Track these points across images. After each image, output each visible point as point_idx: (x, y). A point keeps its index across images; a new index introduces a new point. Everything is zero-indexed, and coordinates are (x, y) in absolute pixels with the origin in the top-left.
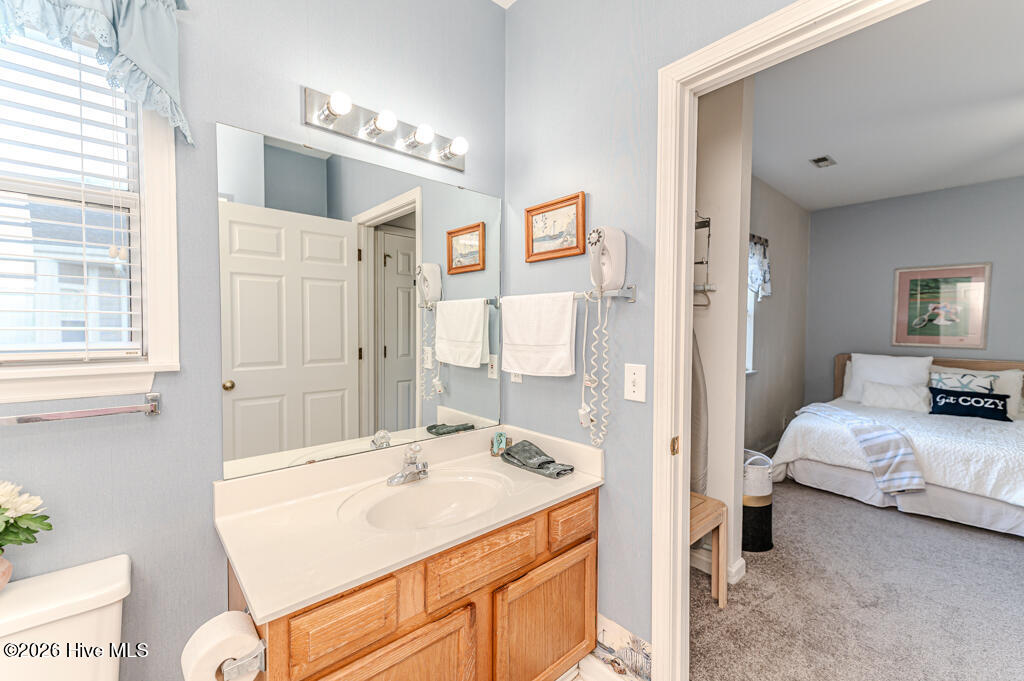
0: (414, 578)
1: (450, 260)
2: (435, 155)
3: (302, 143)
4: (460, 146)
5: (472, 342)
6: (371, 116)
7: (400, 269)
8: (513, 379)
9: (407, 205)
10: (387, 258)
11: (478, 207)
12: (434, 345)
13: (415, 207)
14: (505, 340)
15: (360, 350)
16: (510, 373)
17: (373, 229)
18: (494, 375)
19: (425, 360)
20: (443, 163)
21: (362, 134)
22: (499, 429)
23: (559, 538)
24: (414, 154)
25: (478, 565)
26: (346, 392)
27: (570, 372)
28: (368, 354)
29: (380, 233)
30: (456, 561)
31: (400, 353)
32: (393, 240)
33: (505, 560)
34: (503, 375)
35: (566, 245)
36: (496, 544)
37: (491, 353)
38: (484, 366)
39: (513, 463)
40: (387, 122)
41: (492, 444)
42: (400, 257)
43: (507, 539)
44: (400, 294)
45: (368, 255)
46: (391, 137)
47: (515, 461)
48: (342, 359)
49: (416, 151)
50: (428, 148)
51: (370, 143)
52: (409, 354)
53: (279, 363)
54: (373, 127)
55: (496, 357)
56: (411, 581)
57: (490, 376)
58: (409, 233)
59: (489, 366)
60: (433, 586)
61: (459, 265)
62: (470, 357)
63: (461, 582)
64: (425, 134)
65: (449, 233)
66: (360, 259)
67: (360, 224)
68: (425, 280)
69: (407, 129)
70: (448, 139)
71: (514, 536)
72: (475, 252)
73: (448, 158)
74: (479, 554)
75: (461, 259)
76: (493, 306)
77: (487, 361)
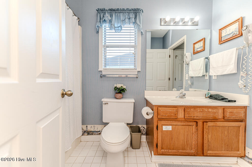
0: (182, 110)
1: (194, 50)
2: (190, 23)
3: (160, 29)
4: (197, 18)
5: (200, 69)
6: (174, 19)
7: (180, 59)
8: (213, 78)
9: (182, 41)
10: (176, 57)
11: (203, 33)
12: (189, 73)
13: (184, 41)
14: (211, 67)
15: (169, 78)
16: (212, 76)
17: (173, 50)
18: (207, 78)
19: (186, 77)
20: (192, 25)
21: (172, 24)
22: (209, 92)
23: (228, 116)
24: (185, 25)
25: (198, 113)
26: (166, 87)
27: (235, 71)
28: (171, 79)
29: (175, 51)
30: (192, 110)
31: (179, 80)
32: (178, 52)
33: (207, 115)
34: (210, 77)
35: (234, 35)
36: (204, 110)
37: (206, 72)
38: (204, 76)
39: (212, 99)
40: (177, 19)
41: (206, 95)
42: (180, 55)
43: (208, 110)
44: (180, 65)
45: (172, 56)
46: (178, 22)
47: (213, 98)
48: (165, 80)
49: (185, 24)
50: (188, 22)
51: (174, 25)
52: (181, 80)
53: (152, 80)
54: (175, 21)
55: (208, 73)
56: (181, 110)
57: (206, 78)
58: (182, 50)
59: (206, 76)
60: (186, 113)
61: (196, 51)
62: (199, 73)
63: (194, 115)
64: (187, 19)
65: (194, 44)
66: (170, 57)
67: (170, 49)
68: (187, 57)
69: (182, 19)
70: (193, 18)
71: (210, 110)
72: (202, 47)
73: (194, 23)
74: (199, 110)
75: (197, 50)
76: (207, 59)
77: (205, 74)
